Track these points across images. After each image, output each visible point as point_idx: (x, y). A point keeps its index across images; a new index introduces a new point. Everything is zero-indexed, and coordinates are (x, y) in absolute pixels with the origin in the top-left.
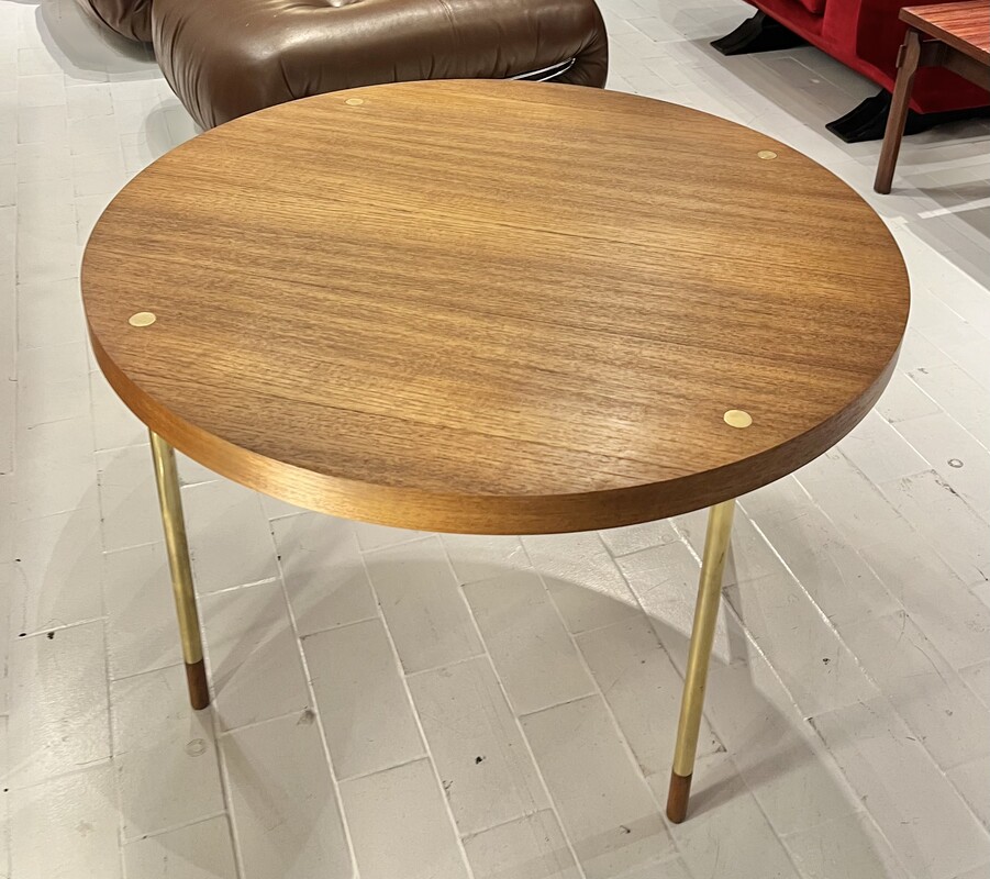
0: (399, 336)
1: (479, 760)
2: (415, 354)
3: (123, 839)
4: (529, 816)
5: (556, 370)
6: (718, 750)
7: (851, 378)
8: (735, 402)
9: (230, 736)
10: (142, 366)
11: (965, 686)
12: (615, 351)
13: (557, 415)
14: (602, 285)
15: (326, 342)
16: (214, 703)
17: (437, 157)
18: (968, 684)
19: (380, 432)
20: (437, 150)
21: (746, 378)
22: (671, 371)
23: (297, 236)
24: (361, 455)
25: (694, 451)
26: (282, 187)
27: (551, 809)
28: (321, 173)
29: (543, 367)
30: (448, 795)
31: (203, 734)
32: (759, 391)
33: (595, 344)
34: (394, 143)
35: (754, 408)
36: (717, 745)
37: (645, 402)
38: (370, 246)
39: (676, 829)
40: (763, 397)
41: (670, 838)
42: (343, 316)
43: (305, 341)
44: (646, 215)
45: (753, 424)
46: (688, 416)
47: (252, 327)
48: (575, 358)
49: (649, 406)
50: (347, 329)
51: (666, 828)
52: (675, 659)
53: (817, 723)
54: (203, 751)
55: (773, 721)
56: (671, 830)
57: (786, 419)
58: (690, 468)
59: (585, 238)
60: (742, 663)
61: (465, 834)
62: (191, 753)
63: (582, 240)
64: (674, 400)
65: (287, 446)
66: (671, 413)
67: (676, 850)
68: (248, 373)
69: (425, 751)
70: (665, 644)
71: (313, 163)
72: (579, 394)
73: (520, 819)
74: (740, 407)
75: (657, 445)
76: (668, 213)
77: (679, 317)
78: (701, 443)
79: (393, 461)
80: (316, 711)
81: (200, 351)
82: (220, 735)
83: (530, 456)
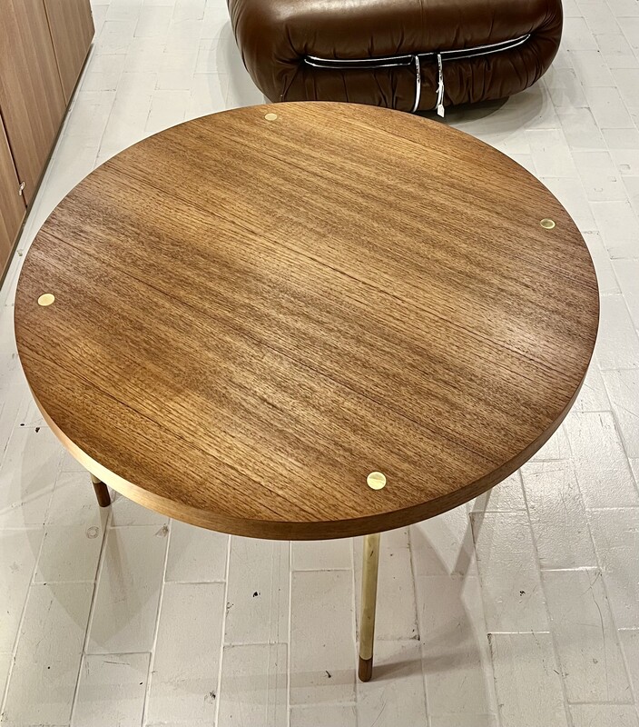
0: (192, 350)
1: (256, 594)
2: (195, 369)
3: (33, 582)
4: (271, 644)
5: (278, 405)
6: (415, 638)
7: (479, 464)
8: (383, 465)
9: (114, 530)
10: (29, 340)
11: (618, 644)
12: (327, 397)
13: (258, 446)
14: (352, 332)
15: (145, 345)
16: (113, 505)
17: (301, 183)
18: (621, 644)
19: (140, 432)
20: (304, 175)
21: (404, 445)
22: (355, 425)
23: (173, 244)
24: (121, 448)
25: (331, 502)
26: (185, 195)
27: (287, 644)
28: (216, 186)
29: (271, 401)
30: (227, 613)
31: (100, 525)
32: (406, 459)
33: (316, 388)
34: (278, 164)
35: (393, 474)
36: (415, 633)
37: (322, 449)
38: (214, 262)
39: (362, 686)
40: (405, 466)
41: (355, 690)
42: (166, 324)
43: (132, 342)
44: (420, 269)
45: (384, 488)
46: (343, 469)
47: (107, 321)
48: (296, 398)
49: (322, 454)
50: (163, 336)
51: (355, 682)
52: (414, 559)
53: (493, 639)
54: (95, 536)
55: (462, 627)
56: (358, 684)
57: (409, 490)
58: (319, 516)
59: (364, 283)
60: (460, 576)
61: (228, 644)
62: (88, 536)
63: (361, 285)
64: (341, 452)
65: (81, 429)
66: (334, 464)
67: (355, 700)
68: (86, 361)
69: (225, 578)
70: (413, 546)
71: (215, 175)
72: (281, 431)
73: (264, 645)
74: (383, 470)
75: (309, 490)
76: (438, 270)
77: (388, 375)
78: (338, 496)
79: (137, 458)
80: (170, 528)
81: (67, 335)
82: (109, 527)
83: (221, 477)
